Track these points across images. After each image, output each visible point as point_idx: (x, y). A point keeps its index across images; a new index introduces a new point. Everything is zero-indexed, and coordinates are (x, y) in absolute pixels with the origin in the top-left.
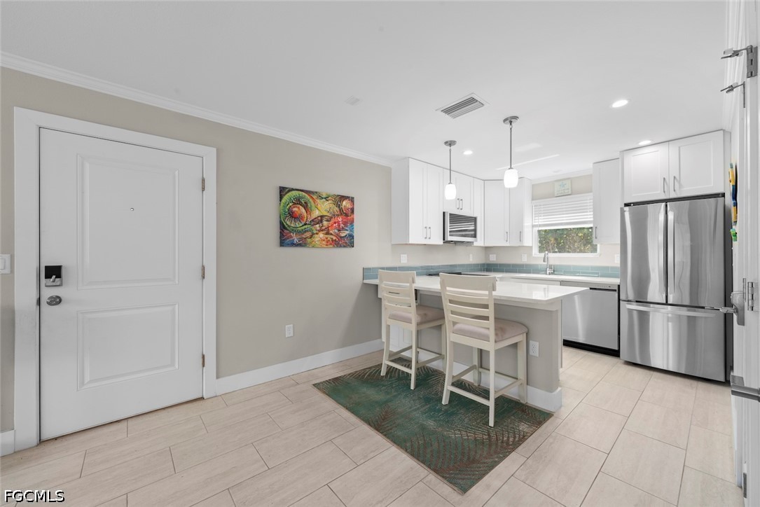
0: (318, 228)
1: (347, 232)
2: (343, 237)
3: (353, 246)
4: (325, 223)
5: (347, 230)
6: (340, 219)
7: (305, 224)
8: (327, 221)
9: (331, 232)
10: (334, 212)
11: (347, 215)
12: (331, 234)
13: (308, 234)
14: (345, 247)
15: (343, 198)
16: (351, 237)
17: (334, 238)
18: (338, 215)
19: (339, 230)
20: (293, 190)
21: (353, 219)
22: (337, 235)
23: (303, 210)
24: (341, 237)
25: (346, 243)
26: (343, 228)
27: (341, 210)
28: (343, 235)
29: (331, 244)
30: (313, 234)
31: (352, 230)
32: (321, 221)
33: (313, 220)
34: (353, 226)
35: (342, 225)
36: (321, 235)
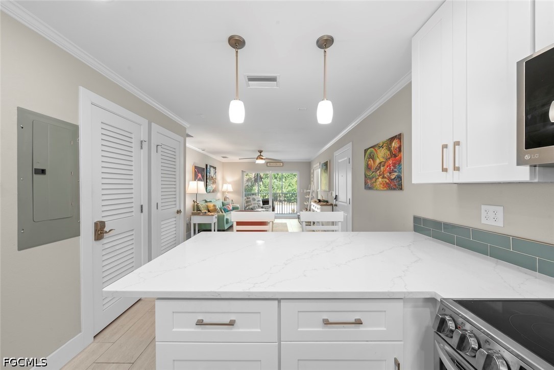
0: (379, 174)
1: (396, 174)
2: (394, 179)
3: (401, 189)
4: (382, 168)
5: (396, 172)
6: (391, 162)
7: (373, 172)
8: (383, 166)
9: (385, 176)
10: (387, 157)
11: (395, 156)
12: (386, 178)
13: (374, 180)
14: (394, 189)
15: (392, 139)
16: (399, 178)
17: (387, 181)
18: (389, 158)
19: (390, 173)
20: (368, 149)
21: (401, 157)
22: (389, 178)
23: (372, 162)
24: (392, 180)
25: (395, 185)
26: (393, 170)
27: (391, 152)
28: (393, 177)
29: (385, 187)
30: (376, 179)
31: (400, 172)
32: (380, 168)
33: (376, 168)
34: (401, 165)
35: (392, 167)
36: (380, 179)
